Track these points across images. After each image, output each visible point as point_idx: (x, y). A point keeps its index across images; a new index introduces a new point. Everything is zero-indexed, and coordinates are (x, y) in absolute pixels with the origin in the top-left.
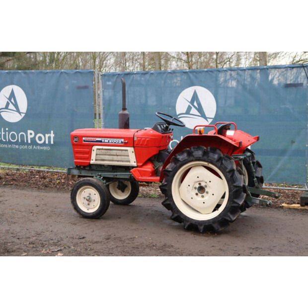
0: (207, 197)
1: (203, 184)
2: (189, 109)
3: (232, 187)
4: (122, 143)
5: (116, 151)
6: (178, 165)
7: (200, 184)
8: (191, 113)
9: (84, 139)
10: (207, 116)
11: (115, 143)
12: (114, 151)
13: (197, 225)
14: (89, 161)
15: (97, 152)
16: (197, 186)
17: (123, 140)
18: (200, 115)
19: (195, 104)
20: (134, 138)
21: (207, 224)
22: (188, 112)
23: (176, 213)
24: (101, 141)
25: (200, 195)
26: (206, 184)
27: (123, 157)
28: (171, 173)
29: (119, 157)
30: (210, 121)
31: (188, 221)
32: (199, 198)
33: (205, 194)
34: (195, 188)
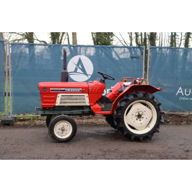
0: (143, 121)
1: (141, 113)
2: (76, 69)
3: (159, 113)
4: (80, 91)
5: (76, 97)
6: (128, 103)
7: (139, 113)
8: (77, 72)
9: (51, 89)
10: (88, 74)
11: (75, 91)
12: (74, 97)
13: (139, 137)
14: (54, 104)
15: (61, 97)
16: (137, 114)
17: (81, 89)
18: (83, 73)
19: (80, 66)
20: (88, 87)
21: (144, 136)
22: (76, 71)
23: (127, 132)
24: (65, 90)
25: (139, 119)
26: (142, 113)
27: (80, 100)
28: (124, 108)
29: (77, 100)
30: (90, 76)
31: (133, 136)
32: (138, 121)
33: (141, 119)
34: (136, 116)
